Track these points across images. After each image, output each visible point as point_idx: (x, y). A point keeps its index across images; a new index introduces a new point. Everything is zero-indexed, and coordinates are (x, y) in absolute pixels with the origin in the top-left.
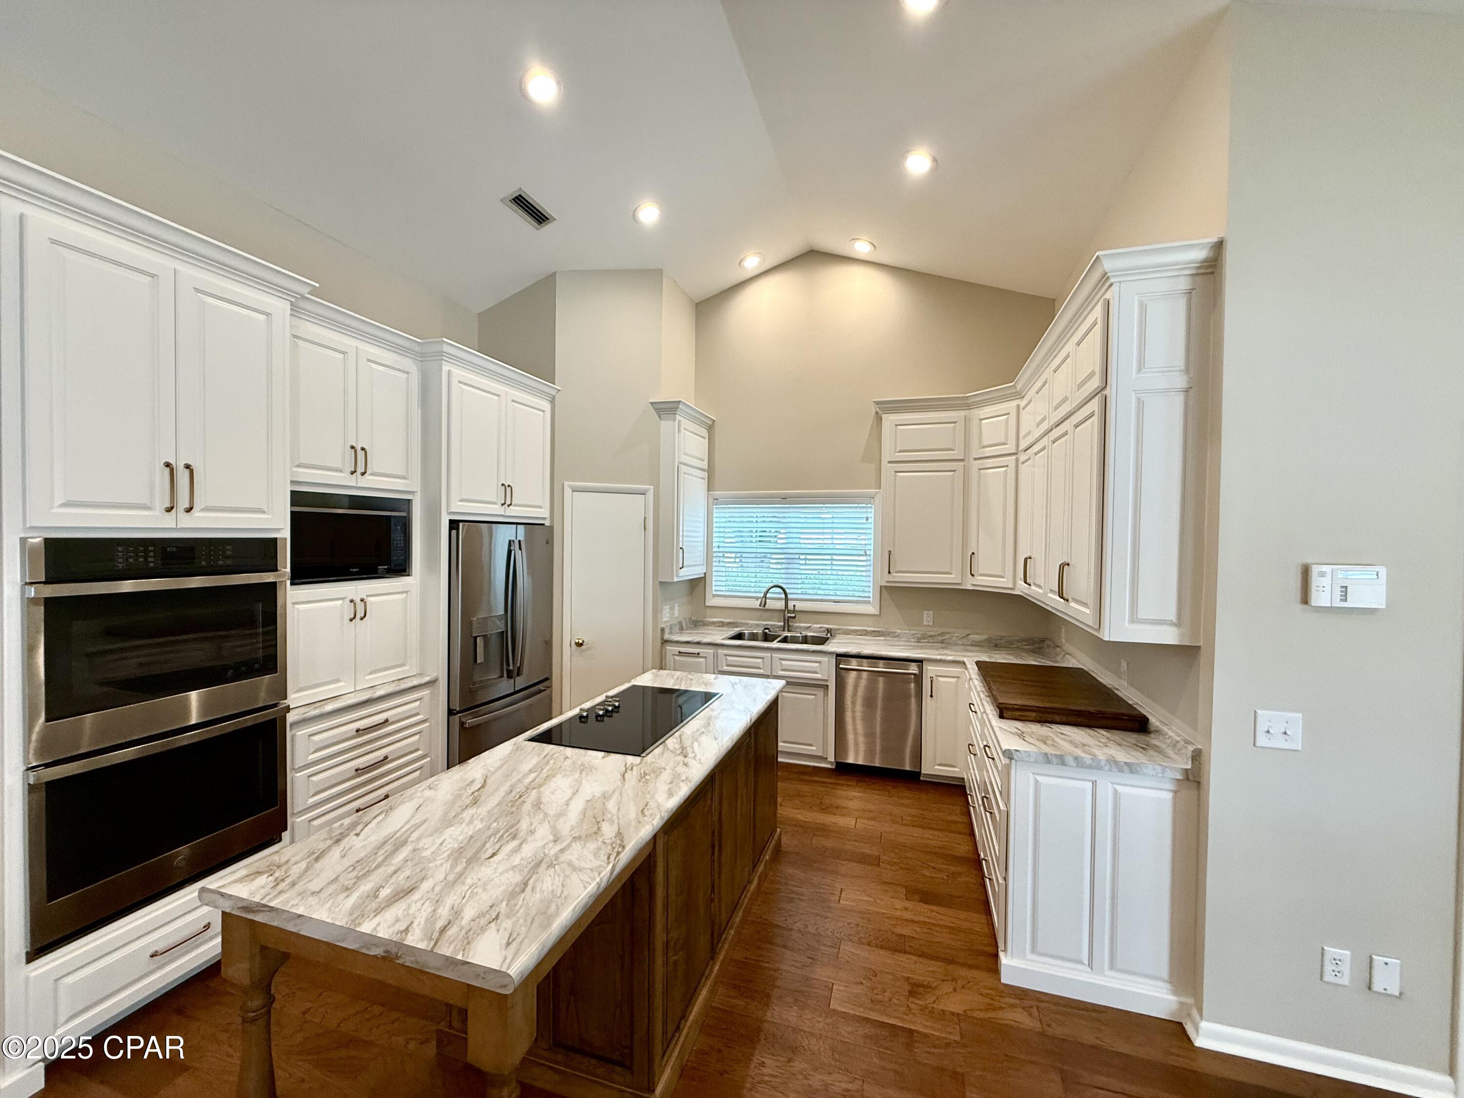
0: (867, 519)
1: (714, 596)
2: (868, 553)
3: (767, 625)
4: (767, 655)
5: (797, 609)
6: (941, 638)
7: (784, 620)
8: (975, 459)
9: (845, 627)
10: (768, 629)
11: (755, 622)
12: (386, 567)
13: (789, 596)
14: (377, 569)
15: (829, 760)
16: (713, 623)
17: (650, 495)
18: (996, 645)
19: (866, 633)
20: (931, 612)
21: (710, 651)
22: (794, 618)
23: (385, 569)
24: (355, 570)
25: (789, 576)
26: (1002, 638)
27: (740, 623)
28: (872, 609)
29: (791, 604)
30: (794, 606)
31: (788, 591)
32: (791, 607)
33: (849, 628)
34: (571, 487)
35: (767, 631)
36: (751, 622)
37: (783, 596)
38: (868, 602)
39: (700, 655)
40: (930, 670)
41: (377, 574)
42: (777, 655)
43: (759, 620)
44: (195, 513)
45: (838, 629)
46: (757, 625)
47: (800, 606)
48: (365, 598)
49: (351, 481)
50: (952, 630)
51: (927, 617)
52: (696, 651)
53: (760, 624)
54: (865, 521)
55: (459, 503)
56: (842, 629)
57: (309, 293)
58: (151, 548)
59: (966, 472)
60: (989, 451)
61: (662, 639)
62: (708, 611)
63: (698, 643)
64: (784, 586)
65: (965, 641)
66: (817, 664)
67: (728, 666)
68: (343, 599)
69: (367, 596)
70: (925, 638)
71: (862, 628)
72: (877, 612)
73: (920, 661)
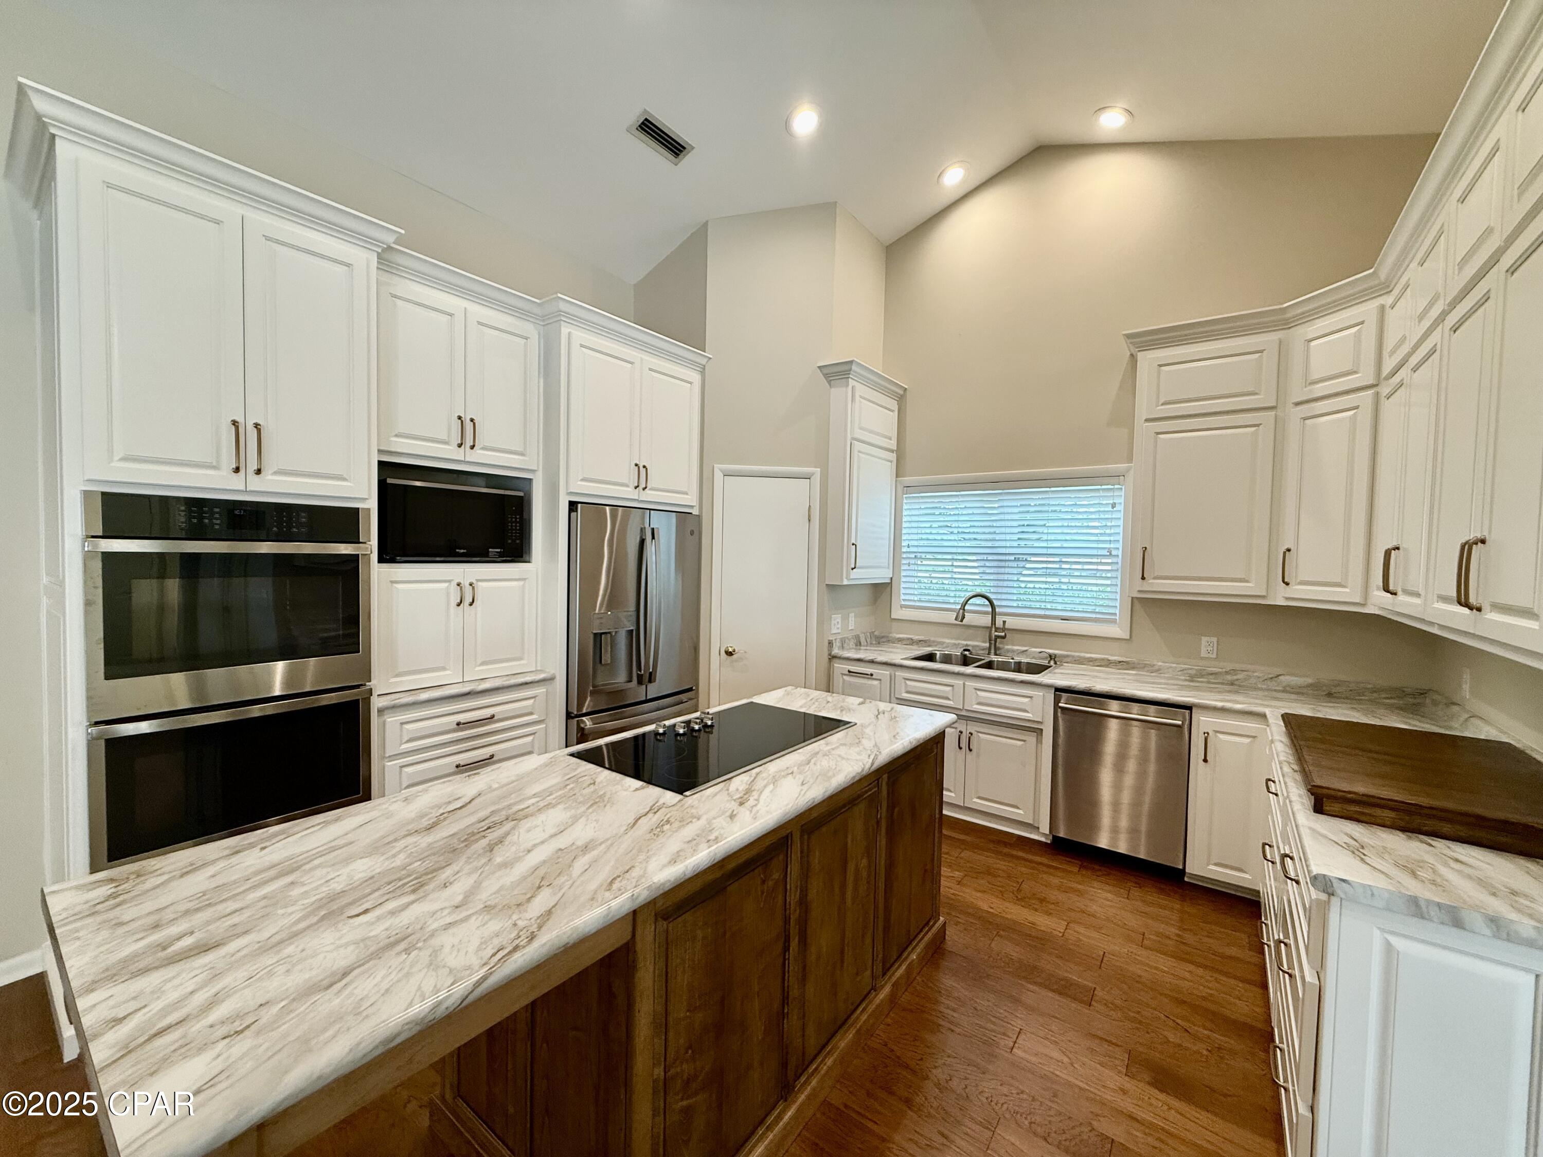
0: (1114, 505)
1: (902, 606)
2: (1114, 553)
3: (967, 645)
4: (958, 682)
5: (1007, 626)
6: (1229, 677)
7: (990, 640)
8: (1297, 404)
9: (1077, 654)
10: (968, 650)
11: (953, 641)
12: (499, 550)
13: (997, 610)
14: (488, 552)
15: (1041, 830)
16: (900, 640)
17: (817, 479)
18: (1330, 695)
19: (1108, 663)
20: (1215, 640)
21: (885, 672)
22: (1004, 637)
23: (497, 552)
24: (462, 551)
25: (1001, 583)
26: (1339, 684)
27: (934, 642)
28: (1118, 631)
29: (999, 620)
30: (1004, 622)
31: (996, 603)
32: (999, 623)
33: (1082, 655)
34: (721, 471)
35: (967, 653)
36: (947, 641)
37: (990, 609)
38: (1113, 622)
39: (874, 677)
40: (1203, 722)
41: (488, 556)
42: (971, 684)
43: (957, 639)
44: (267, 475)
45: (1068, 656)
46: (955, 644)
47: (1012, 622)
48: (474, 582)
49: (459, 454)
50: (1249, 667)
51: (1207, 645)
52: (868, 671)
53: (959, 644)
54: (1110, 508)
55: (579, 483)
56: (1073, 657)
57: (394, 243)
58: (217, 510)
59: (1279, 426)
60: (1320, 389)
61: (830, 655)
62: (894, 624)
63: (872, 662)
64: (992, 596)
65: (1272, 685)
66: (1027, 700)
67: (908, 692)
68: (450, 581)
69: (478, 581)
70: (1202, 676)
71: (1103, 656)
72: (1126, 636)
73: (1189, 708)
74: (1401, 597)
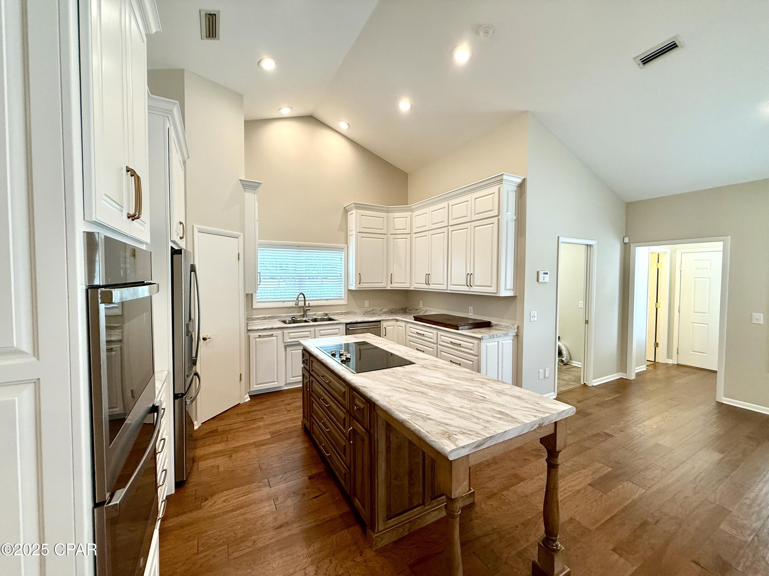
1: (258, 302)
2: (342, 275)
3: (293, 315)
4: (312, 329)
5: (310, 305)
6: (372, 312)
7: (304, 311)
8: (391, 234)
9: (332, 312)
10: (294, 317)
11: (286, 315)
13: (306, 299)
16: (259, 319)
17: (241, 238)
18: (392, 313)
20: (368, 301)
21: (280, 332)
22: (309, 310)
25: (301, 288)
26: (393, 309)
27: (276, 316)
28: (344, 302)
29: (307, 303)
30: (309, 303)
31: (306, 296)
32: (307, 304)
33: (334, 312)
34: (198, 228)
35: (294, 318)
36: (283, 315)
37: (303, 299)
38: (341, 299)
39: (274, 335)
40: (384, 324)
43: (287, 313)
45: (329, 313)
46: (286, 316)
47: (312, 303)
50: (376, 308)
51: (367, 303)
52: (270, 333)
53: (288, 315)
54: (340, 259)
56: (331, 313)
59: (388, 239)
60: (398, 232)
61: (247, 330)
62: (254, 311)
63: (272, 329)
64: (304, 293)
65: (381, 312)
66: (337, 330)
67: (290, 339)
70: (366, 313)
72: (346, 303)
73: (380, 321)
74: (431, 285)
